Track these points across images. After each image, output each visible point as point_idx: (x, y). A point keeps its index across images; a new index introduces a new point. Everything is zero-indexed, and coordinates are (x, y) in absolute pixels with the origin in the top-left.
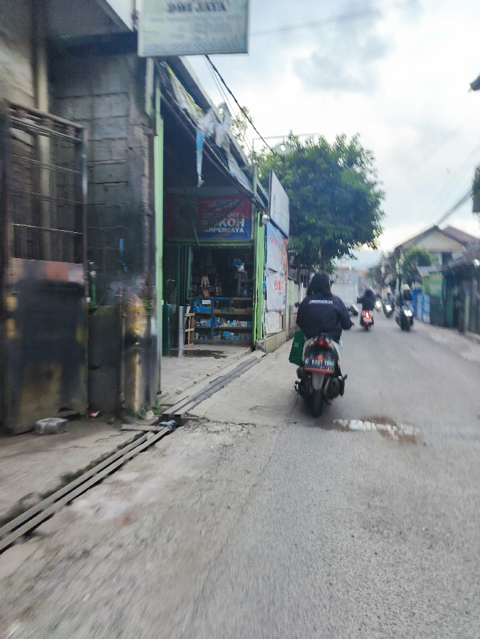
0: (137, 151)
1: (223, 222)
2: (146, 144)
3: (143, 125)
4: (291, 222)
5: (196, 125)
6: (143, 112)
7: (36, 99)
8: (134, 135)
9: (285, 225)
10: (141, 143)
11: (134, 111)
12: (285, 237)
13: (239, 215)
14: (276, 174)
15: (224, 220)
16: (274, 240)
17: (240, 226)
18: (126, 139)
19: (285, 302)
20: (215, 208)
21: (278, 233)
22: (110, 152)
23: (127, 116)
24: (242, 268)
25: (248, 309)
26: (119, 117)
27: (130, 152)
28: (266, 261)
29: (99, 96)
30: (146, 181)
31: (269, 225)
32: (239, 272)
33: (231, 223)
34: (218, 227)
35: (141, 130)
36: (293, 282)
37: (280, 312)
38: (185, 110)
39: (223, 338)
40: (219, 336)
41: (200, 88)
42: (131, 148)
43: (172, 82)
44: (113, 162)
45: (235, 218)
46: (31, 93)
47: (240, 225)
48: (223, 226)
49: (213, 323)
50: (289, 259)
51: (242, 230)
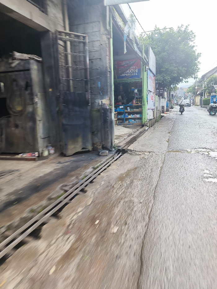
0: (104, 45)
1: (128, 71)
2: (107, 42)
3: (106, 34)
4: (156, 68)
5: (123, 31)
6: (106, 29)
7: (65, 27)
8: (102, 39)
9: (154, 70)
10: (105, 42)
11: (102, 29)
12: (154, 76)
13: (135, 68)
14: (151, 47)
15: (129, 70)
16: (151, 78)
17: (136, 73)
18: (99, 40)
19: (154, 105)
20: (124, 65)
21: (152, 75)
22: (93, 47)
23: (100, 31)
24: (136, 91)
25: (140, 109)
26: (96, 31)
27: (101, 46)
28: (147, 88)
29: (87, 23)
30: (108, 57)
31: (149, 71)
32: (135, 93)
33: (132, 71)
34: (126, 73)
35: (105, 36)
36: (157, 96)
37: (153, 110)
38: (120, 25)
39: (129, 122)
40: (128, 122)
41: (124, 14)
42: (101, 44)
43: (115, 14)
44: (95, 51)
45: (133, 69)
46: (63, 25)
47: (136, 71)
48: (128, 73)
49: (125, 116)
50: (156, 86)
51: (136, 74)
